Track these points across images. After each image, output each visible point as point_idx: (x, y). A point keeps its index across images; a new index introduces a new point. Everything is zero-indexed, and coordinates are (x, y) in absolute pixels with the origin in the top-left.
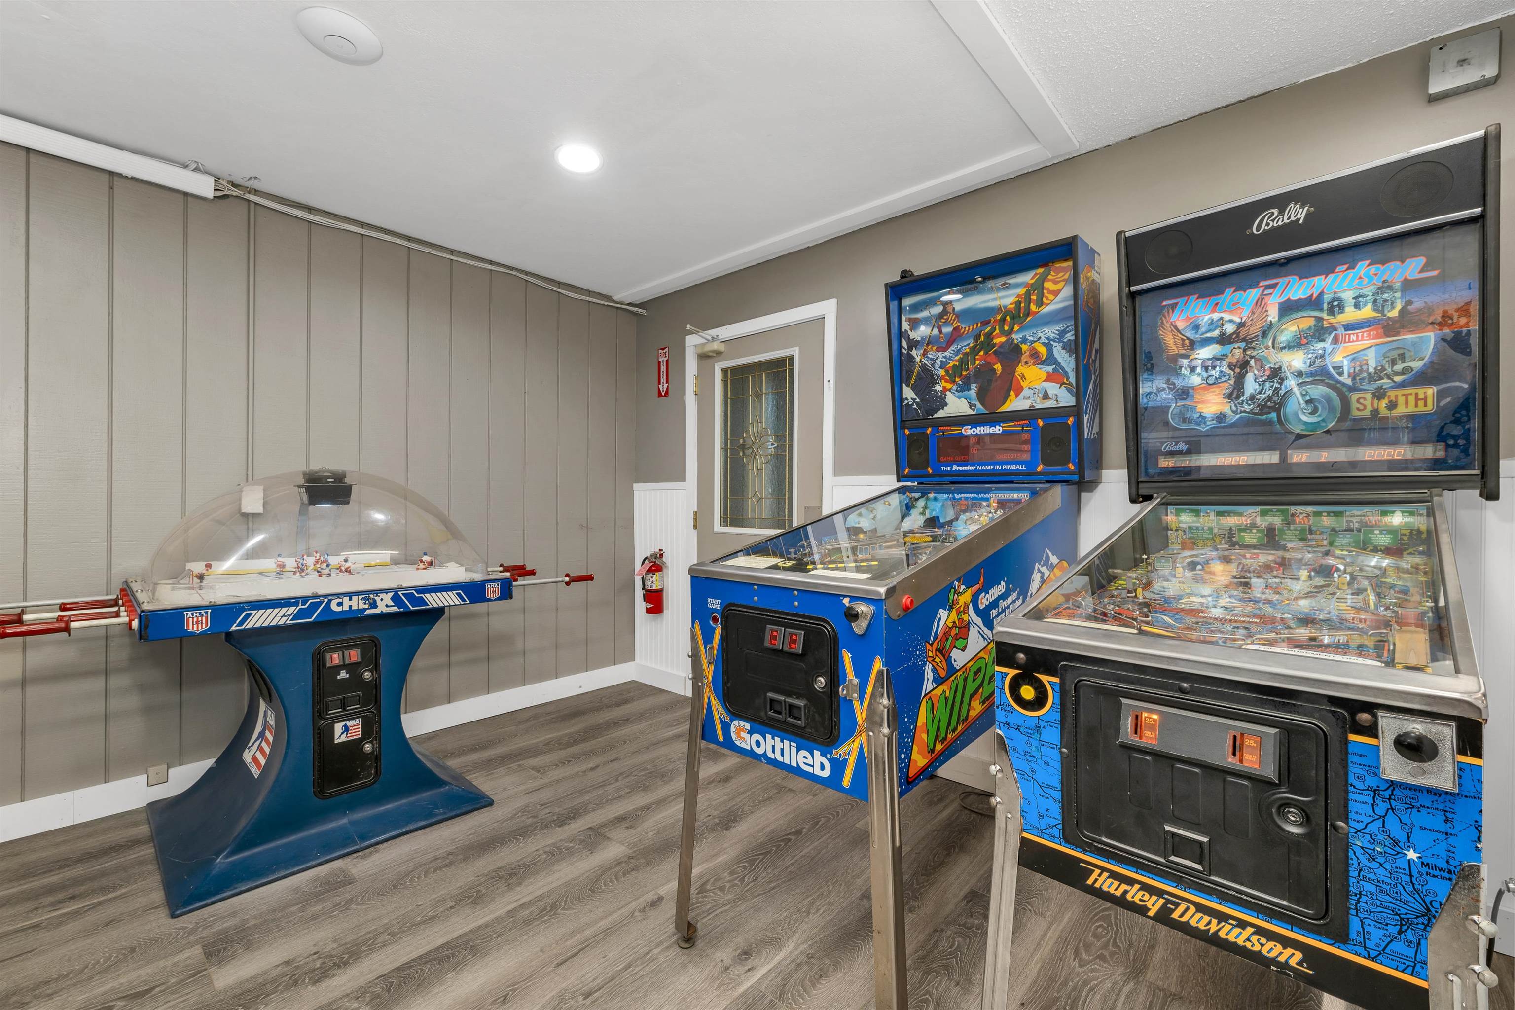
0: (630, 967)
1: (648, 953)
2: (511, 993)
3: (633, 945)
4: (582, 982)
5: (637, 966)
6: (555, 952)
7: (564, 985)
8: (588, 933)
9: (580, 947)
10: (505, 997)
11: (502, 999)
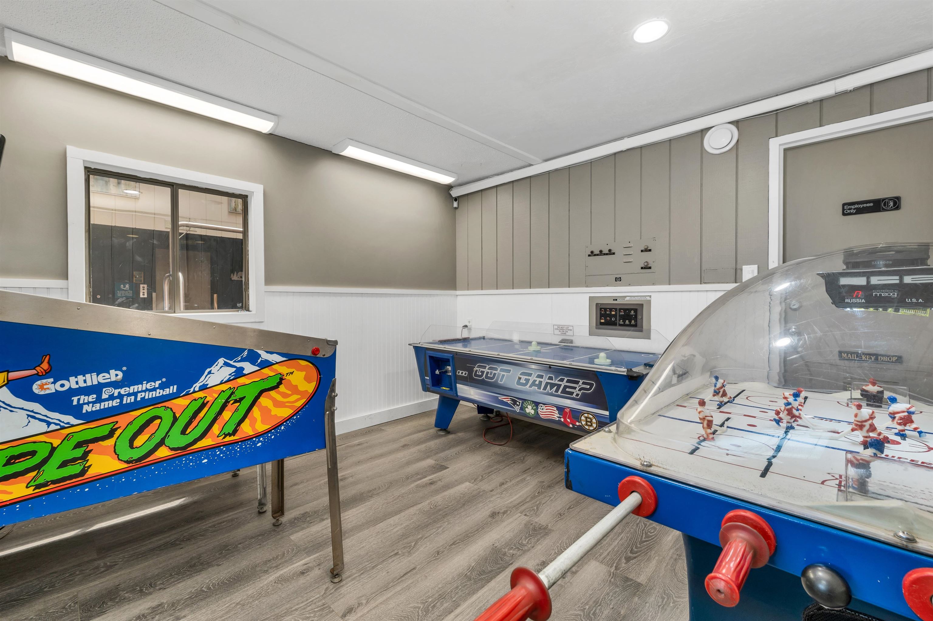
0: (374, 566)
1: (362, 574)
2: (436, 555)
3: (370, 579)
4: (400, 560)
5: (369, 567)
6: (418, 576)
7: (410, 559)
8: (399, 588)
9: (403, 578)
10: (438, 554)
11: (439, 553)
